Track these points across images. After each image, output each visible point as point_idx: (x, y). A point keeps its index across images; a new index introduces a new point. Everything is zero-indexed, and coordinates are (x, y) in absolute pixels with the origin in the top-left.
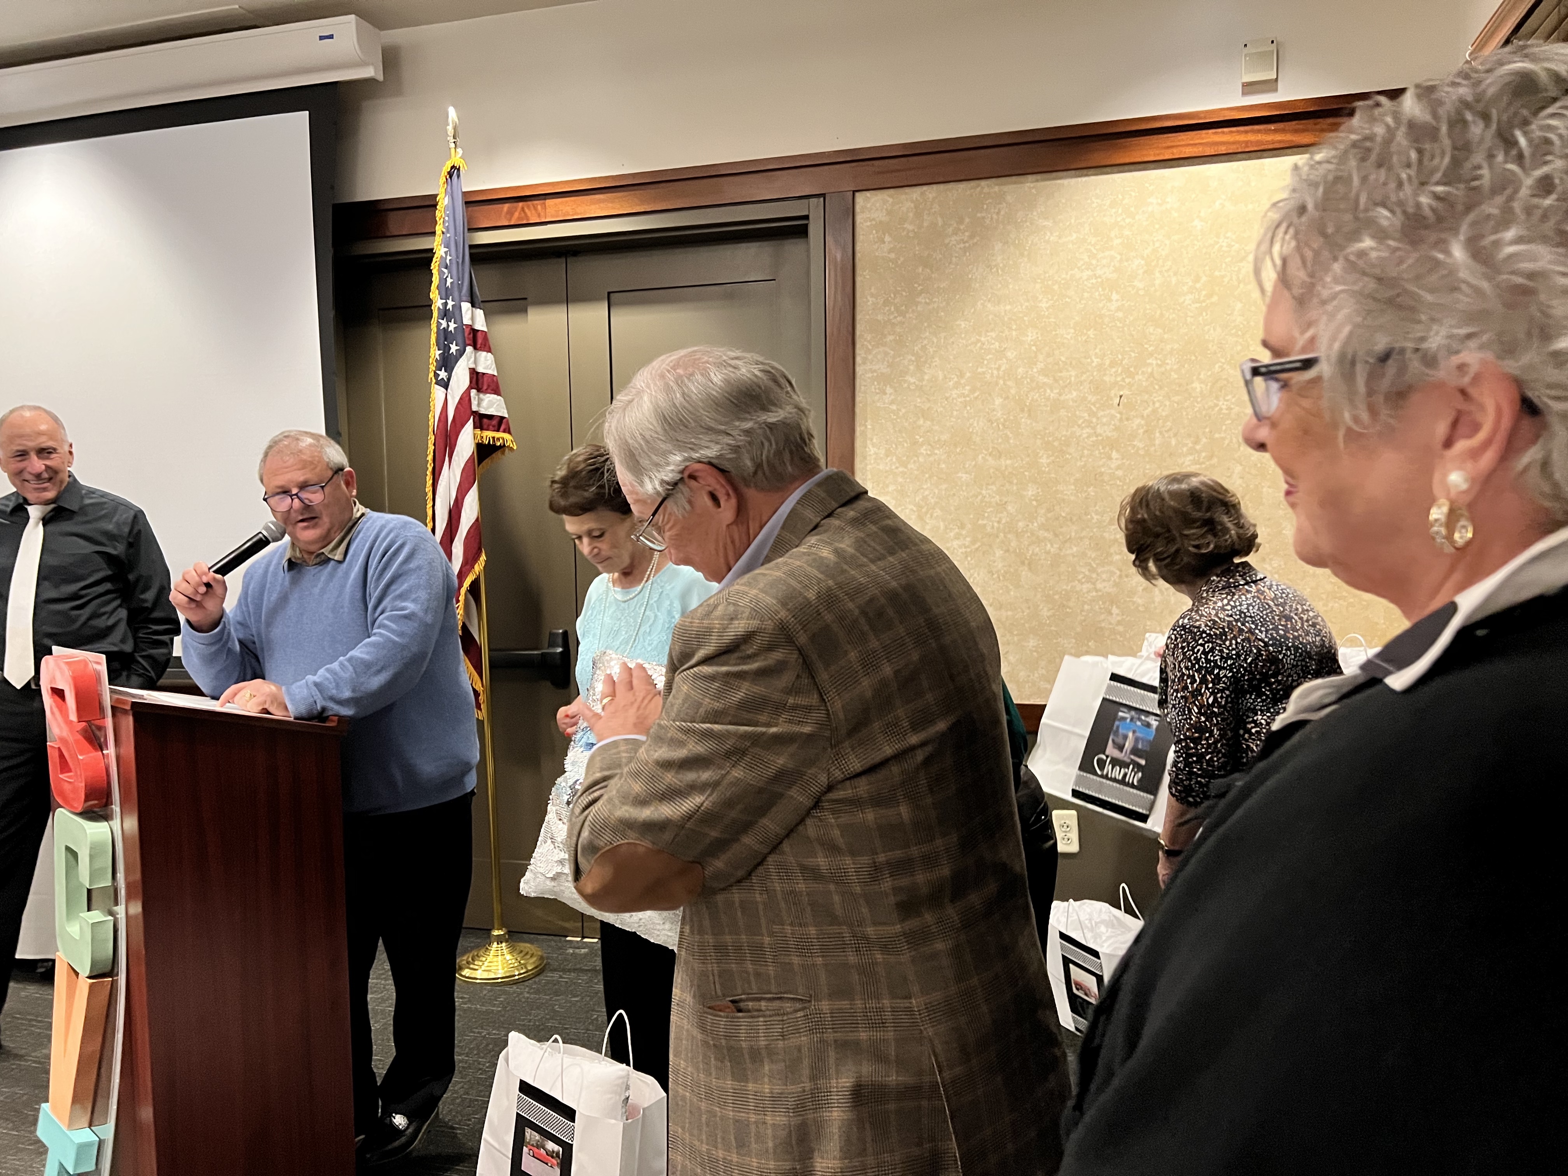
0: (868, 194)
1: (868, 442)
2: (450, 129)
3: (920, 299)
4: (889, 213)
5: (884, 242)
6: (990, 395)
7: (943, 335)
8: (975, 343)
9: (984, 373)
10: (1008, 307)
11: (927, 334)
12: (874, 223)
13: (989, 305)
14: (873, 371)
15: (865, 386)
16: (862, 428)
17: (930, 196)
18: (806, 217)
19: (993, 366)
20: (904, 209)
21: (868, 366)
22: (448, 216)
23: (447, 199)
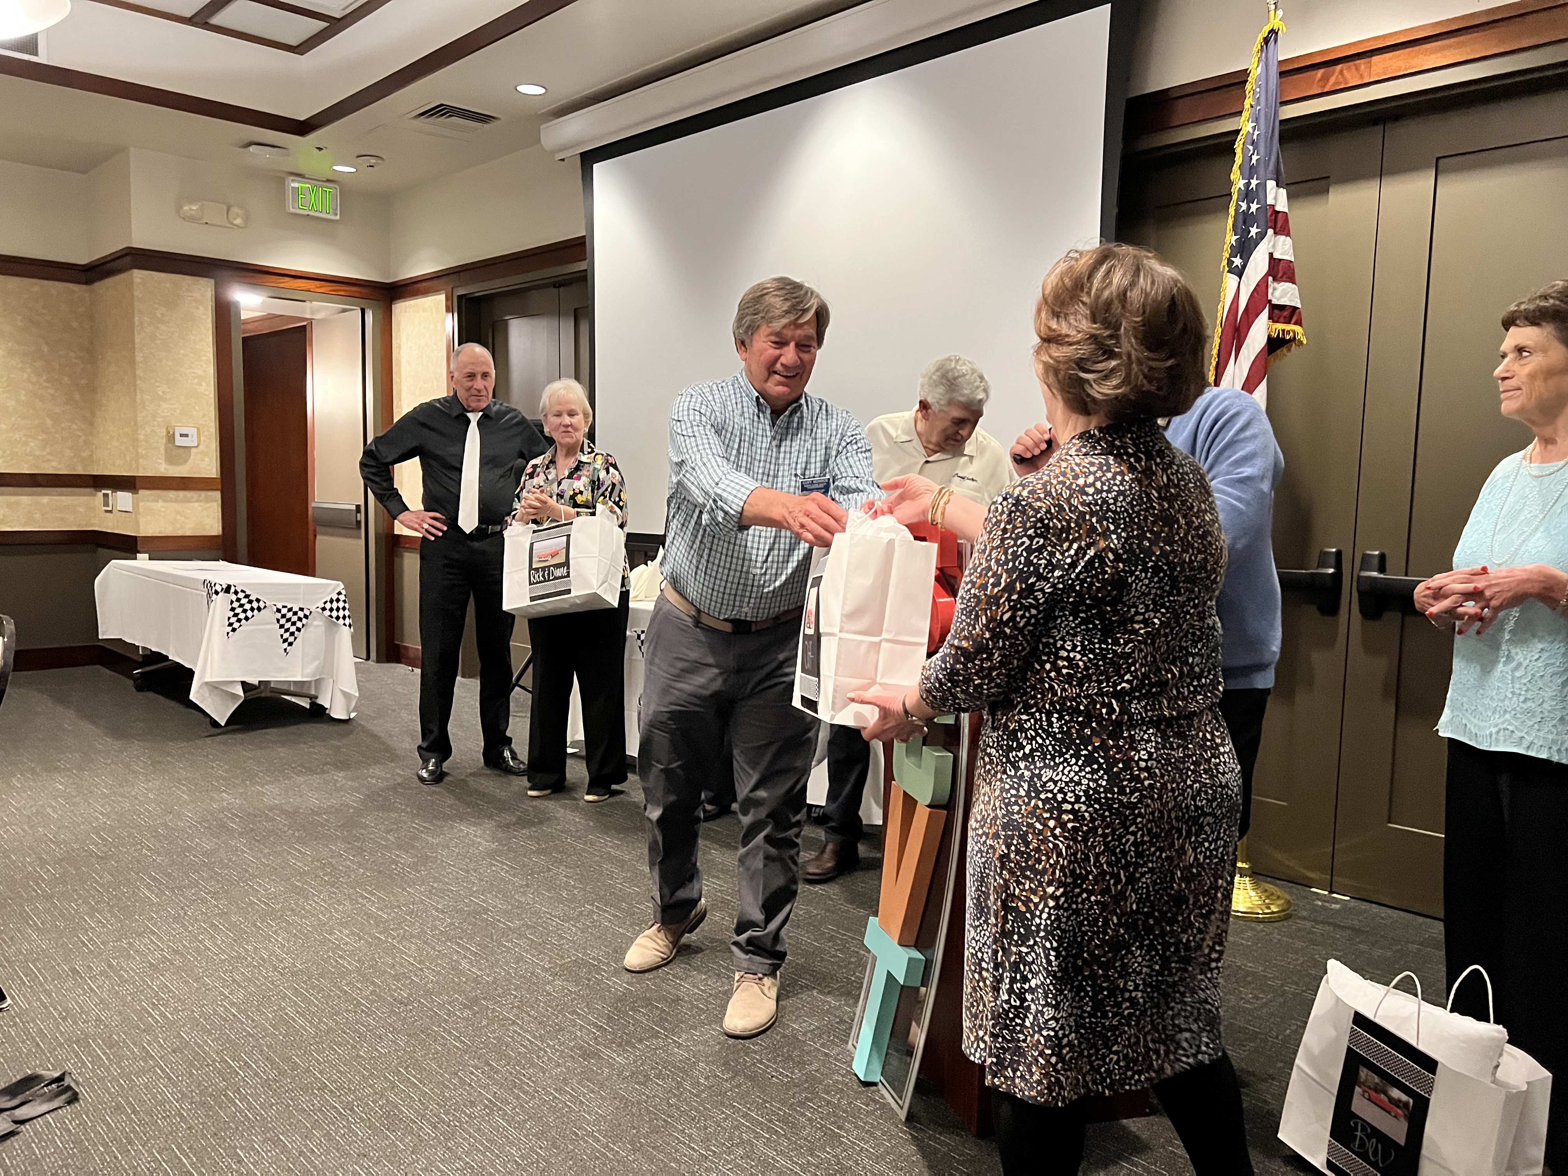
22: (1260, 86)
23: (1259, 69)
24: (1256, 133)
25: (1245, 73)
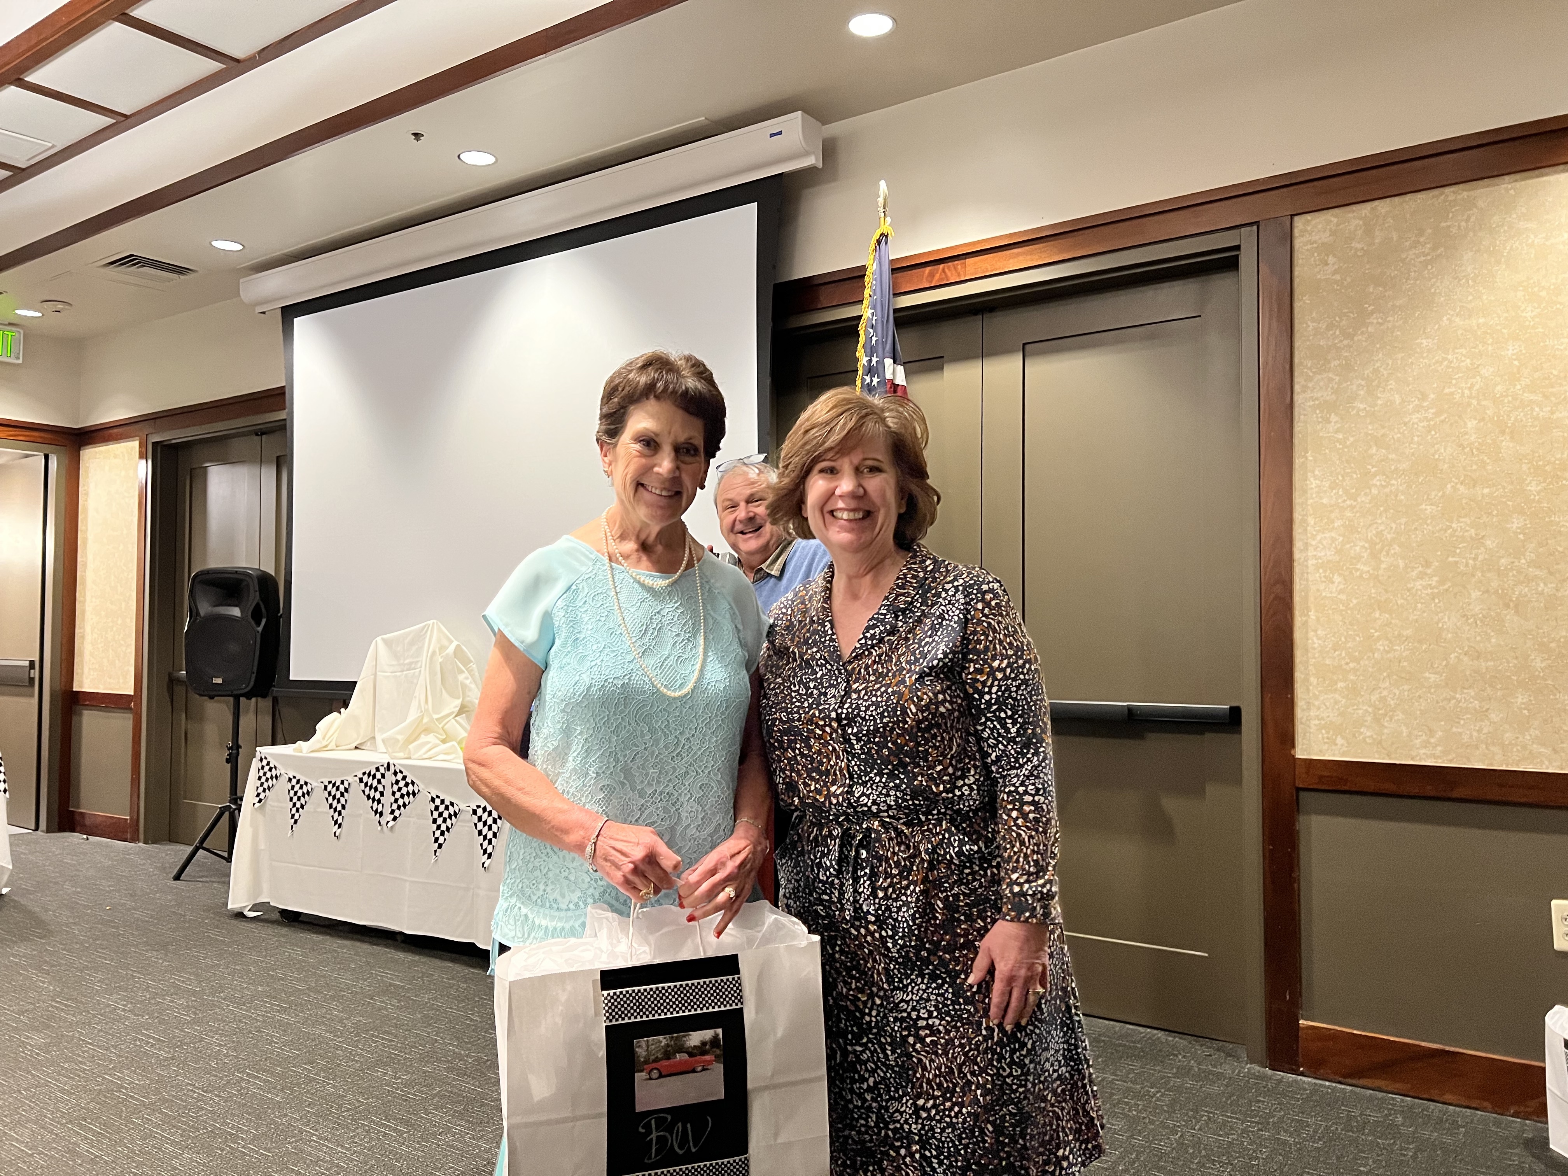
0: (1308, 217)
1: (1309, 474)
2: (881, 201)
3: (1371, 320)
4: (1333, 233)
5: (1327, 264)
7: (1400, 356)
8: (1441, 362)
9: (1452, 394)
10: (1482, 320)
11: (1380, 355)
12: (1315, 245)
13: (1457, 320)
14: (1313, 399)
15: (1305, 415)
16: (1301, 460)
17: (1383, 211)
18: (1238, 248)
19: (1463, 385)
20: (1352, 228)
21: (1309, 394)
22: (876, 279)
23: (875, 264)
24: (875, 318)
25: (863, 268)
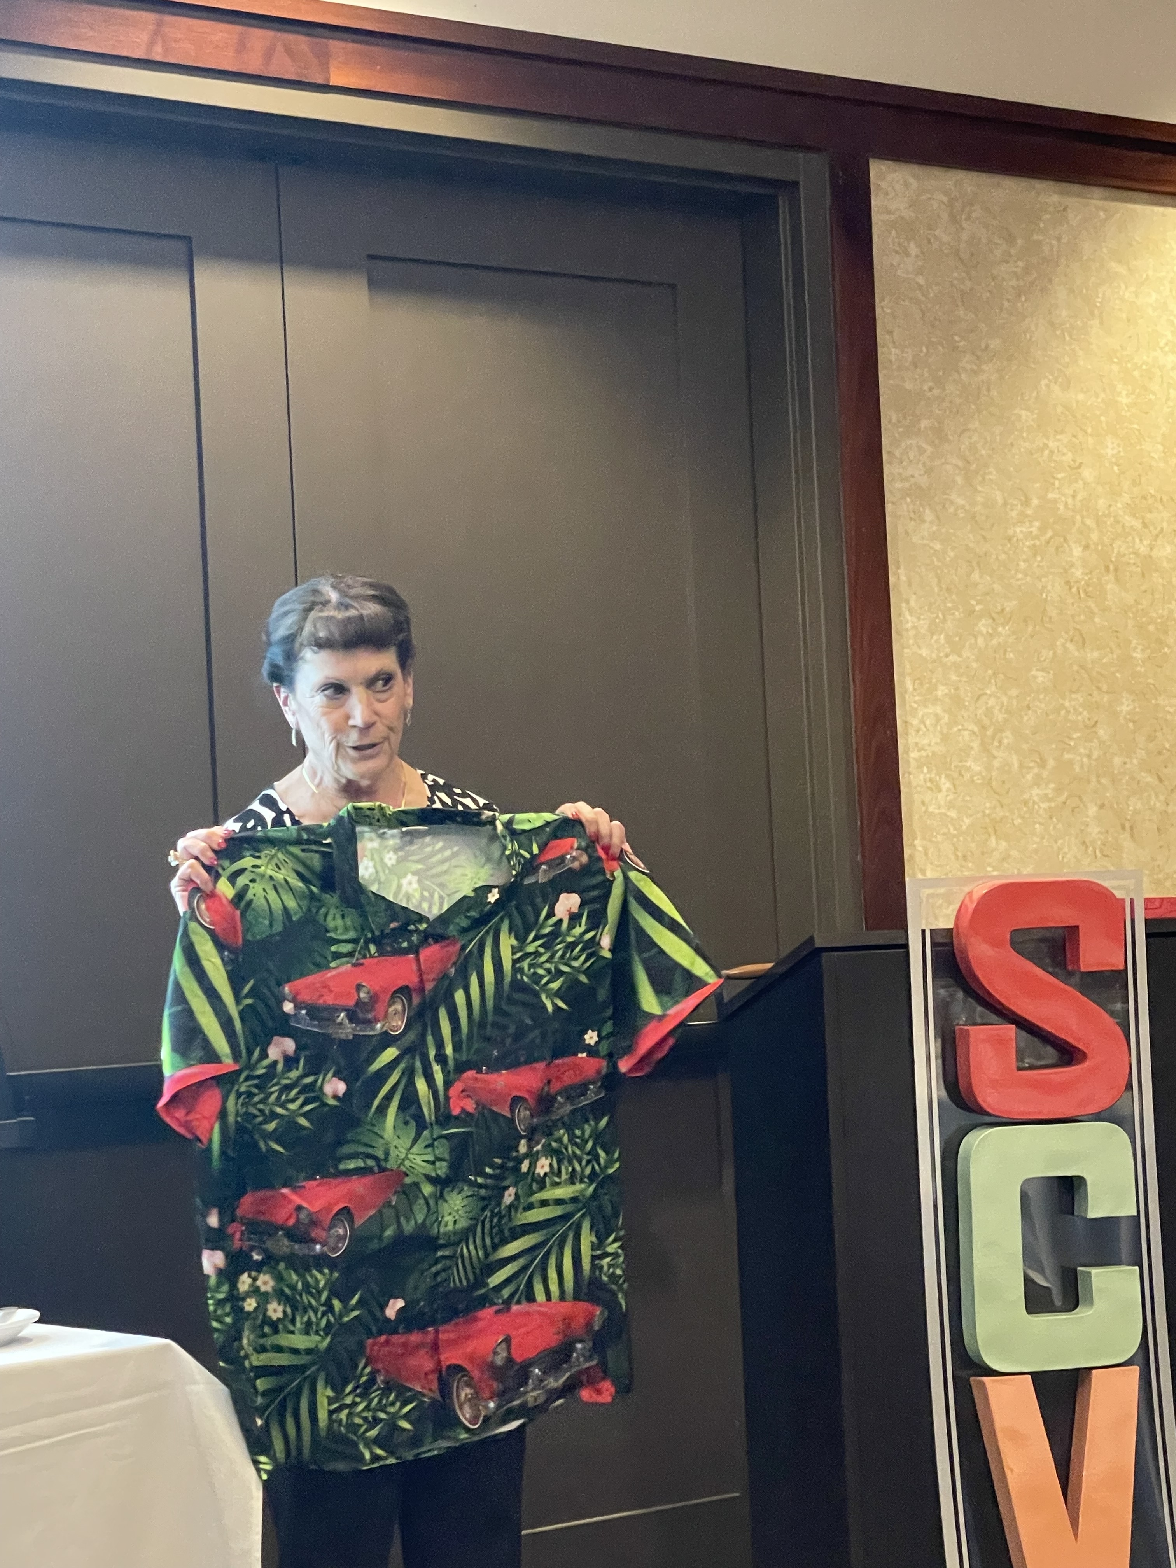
0: (887, 164)
3: (963, 363)
4: (913, 205)
6: (1065, 539)
7: (998, 430)
8: (1042, 450)
9: (1055, 501)
10: (1081, 397)
11: (977, 423)
12: (894, 217)
13: (1056, 388)
14: (903, 478)
19: (1067, 490)
20: (936, 204)
21: (899, 469)
